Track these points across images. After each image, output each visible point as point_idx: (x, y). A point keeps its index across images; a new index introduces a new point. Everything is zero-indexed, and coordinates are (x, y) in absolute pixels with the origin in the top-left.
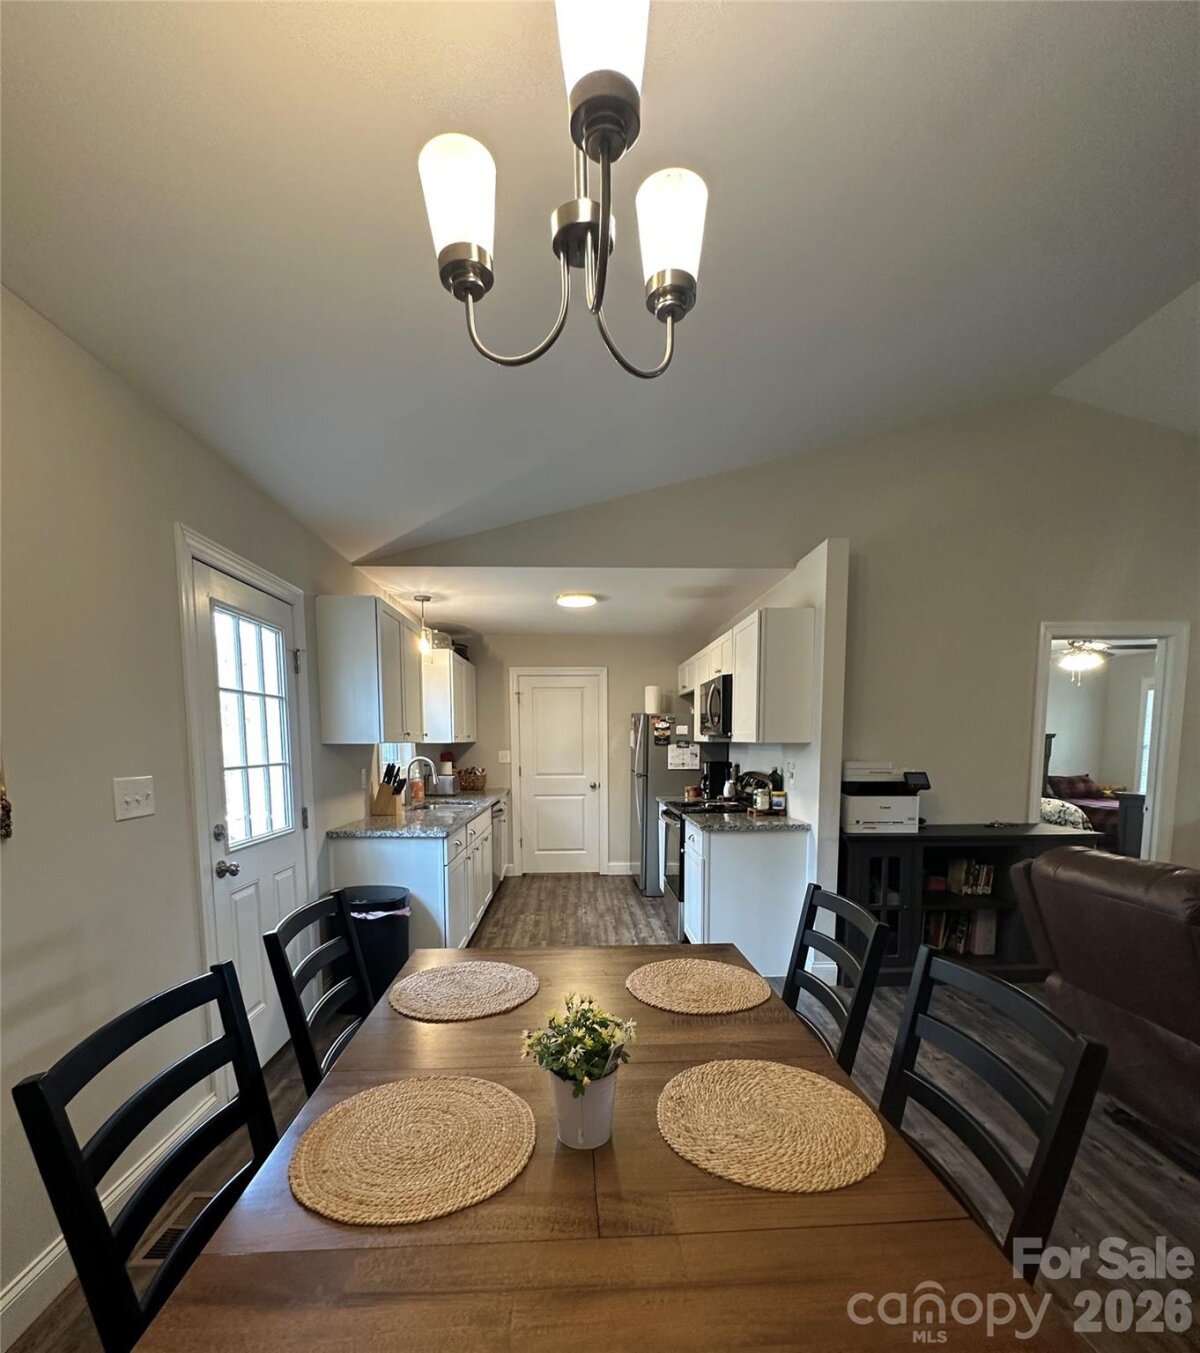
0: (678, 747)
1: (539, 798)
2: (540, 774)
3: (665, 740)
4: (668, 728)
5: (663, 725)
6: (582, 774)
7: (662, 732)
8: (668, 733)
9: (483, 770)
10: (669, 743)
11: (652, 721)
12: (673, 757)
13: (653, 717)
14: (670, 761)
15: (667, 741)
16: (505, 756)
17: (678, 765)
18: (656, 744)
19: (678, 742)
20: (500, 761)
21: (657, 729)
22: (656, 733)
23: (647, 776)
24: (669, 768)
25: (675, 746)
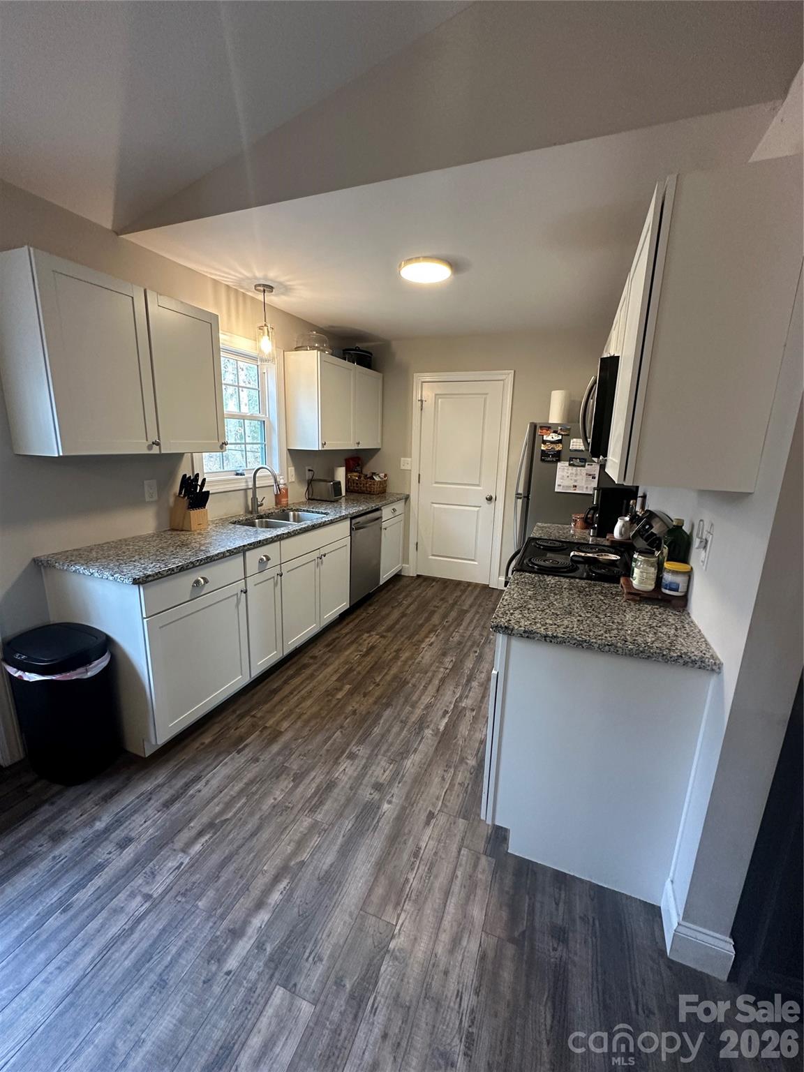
0: (570, 465)
1: (435, 505)
2: (436, 483)
3: (553, 456)
4: (559, 441)
5: (556, 437)
6: (478, 485)
7: (550, 446)
8: (559, 447)
9: (385, 476)
10: (559, 460)
11: (539, 432)
12: (562, 478)
13: (541, 427)
14: (557, 482)
15: (558, 457)
16: (407, 463)
17: (568, 487)
18: (543, 460)
19: (571, 459)
20: (402, 467)
21: (544, 442)
22: (543, 447)
23: (527, 497)
24: (557, 489)
25: (567, 463)
